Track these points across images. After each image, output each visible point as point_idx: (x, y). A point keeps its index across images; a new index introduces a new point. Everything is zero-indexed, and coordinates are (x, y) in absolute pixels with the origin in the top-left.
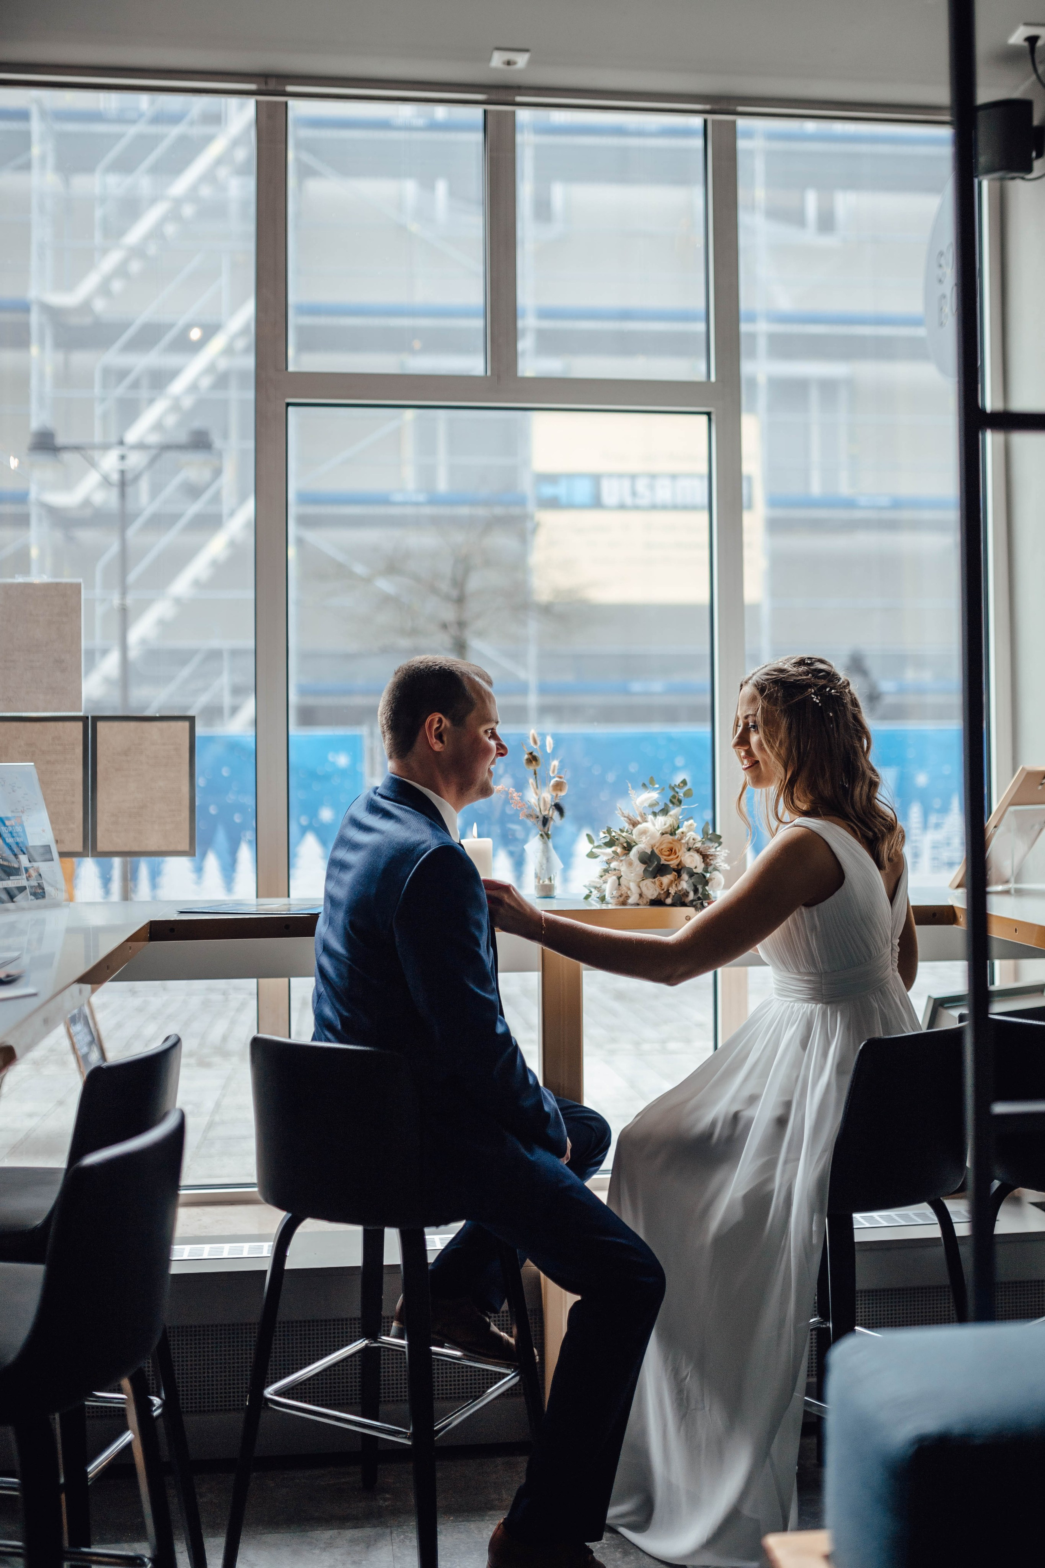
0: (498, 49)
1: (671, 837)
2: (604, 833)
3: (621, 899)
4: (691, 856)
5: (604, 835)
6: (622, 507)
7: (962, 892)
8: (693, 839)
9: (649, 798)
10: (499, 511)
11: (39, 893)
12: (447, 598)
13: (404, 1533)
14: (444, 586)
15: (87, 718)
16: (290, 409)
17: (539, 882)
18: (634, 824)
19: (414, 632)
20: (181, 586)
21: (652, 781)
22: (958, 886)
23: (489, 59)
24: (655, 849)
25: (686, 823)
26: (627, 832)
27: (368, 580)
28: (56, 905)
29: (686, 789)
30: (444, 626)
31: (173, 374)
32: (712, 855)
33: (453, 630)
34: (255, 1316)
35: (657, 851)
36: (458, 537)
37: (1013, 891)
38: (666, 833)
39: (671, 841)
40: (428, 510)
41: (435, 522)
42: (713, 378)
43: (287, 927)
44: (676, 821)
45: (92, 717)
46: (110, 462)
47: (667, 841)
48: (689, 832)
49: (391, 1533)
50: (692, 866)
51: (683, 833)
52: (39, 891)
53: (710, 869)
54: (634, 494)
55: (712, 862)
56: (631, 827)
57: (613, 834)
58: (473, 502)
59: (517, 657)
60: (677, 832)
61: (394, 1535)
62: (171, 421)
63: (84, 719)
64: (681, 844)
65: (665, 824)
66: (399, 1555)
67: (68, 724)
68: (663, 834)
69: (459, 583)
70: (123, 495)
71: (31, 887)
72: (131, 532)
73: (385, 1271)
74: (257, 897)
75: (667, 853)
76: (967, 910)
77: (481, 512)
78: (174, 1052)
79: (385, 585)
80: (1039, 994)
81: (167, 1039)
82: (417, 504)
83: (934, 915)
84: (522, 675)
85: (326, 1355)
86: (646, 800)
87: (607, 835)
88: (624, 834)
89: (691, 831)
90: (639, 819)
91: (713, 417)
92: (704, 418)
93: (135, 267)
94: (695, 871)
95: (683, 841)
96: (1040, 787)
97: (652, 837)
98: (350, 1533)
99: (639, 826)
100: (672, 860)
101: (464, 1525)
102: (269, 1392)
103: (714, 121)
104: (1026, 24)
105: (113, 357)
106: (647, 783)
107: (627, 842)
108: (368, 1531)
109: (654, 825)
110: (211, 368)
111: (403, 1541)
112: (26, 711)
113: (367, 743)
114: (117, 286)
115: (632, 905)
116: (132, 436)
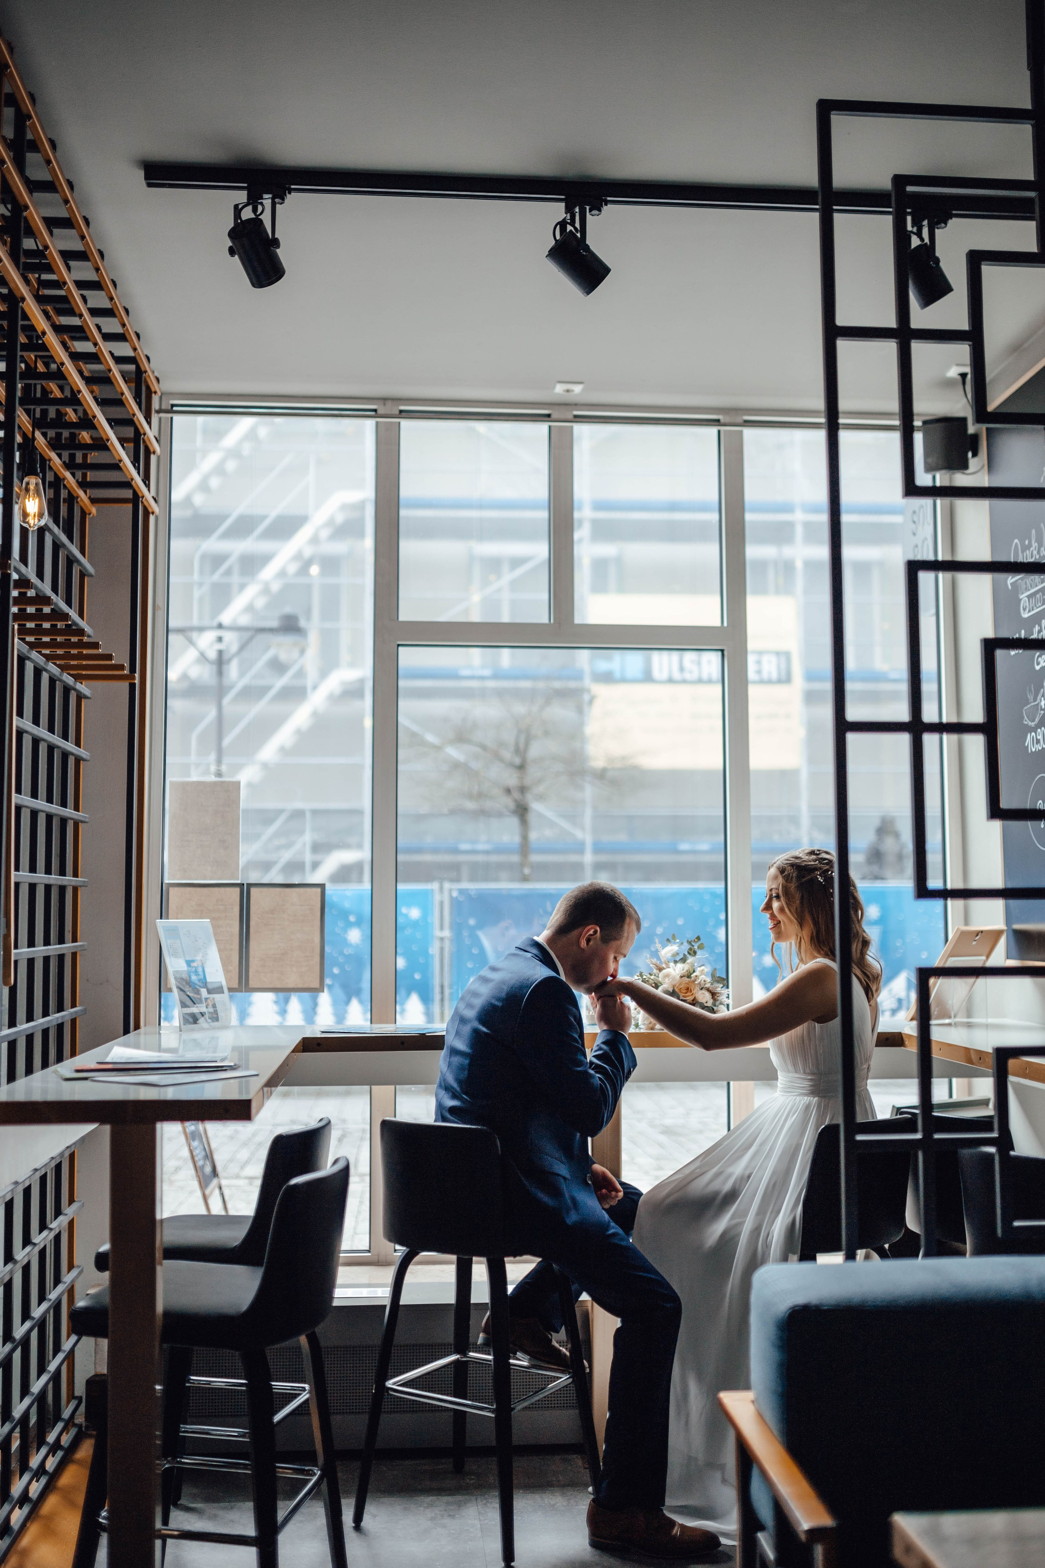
0: (560, 382)
1: (687, 979)
2: (638, 976)
3: (651, 1025)
4: (703, 993)
5: (637, 978)
6: (671, 681)
7: (914, 1023)
8: (704, 981)
9: (671, 950)
10: (557, 685)
11: (215, 1017)
12: (511, 765)
13: (486, 1499)
14: (507, 755)
15: (243, 884)
16: (400, 648)
17: (589, 1013)
18: (660, 969)
19: (480, 796)
20: (269, 752)
21: (674, 937)
22: (912, 1019)
23: (554, 388)
24: (675, 988)
25: (699, 969)
26: (655, 975)
27: (438, 748)
28: (226, 1027)
29: (699, 943)
30: (508, 791)
31: (265, 559)
32: (718, 993)
33: (516, 795)
34: (376, 1338)
35: (676, 990)
36: (520, 709)
37: (953, 1024)
38: (684, 976)
39: (687, 982)
40: (491, 684)
41: (500, 694)
42: (725, 624)
43: (403, 1043)
44: (692, 967)
45: (247, 884)
46: (206, 641)
47: (684, 982)
48: (701, 975)
49: (476, 1499)
50: (704, 1001)
51: (696, 976)
52: (215, 1016)
53: (717, 1003)
54: (682, 669)
55: (719, 998)
56: (658, 971)
57: (644, 977)
58: (534, 678)
59: (573, 818)
60: (692, 976)
61: (479, 1500)
62: (260, 603)
63: (241, 885)
64: (695, 984)
65: (683, 970)
66: (483, 1512)
67: (229, 889)
68: (681, 977)
69: (521, 751)
70: (220, 673)
71: (210, 1013)
72: (226, 701)
73: (472, 1308)
74: (371, 1023)
75: (685, 991)
76: (917, 1037)
77: (541, 685)
78: (327, 1128)
79: (454, 753)
80: (985, 1106)
81: (321, 1120)
82: (482, 678)
83: (887, 1039)
84: (579, 834)
85: (429, 1362)
86: (669, 952)
87: (640, 978)
88: (652, 977)
89: (703, 974)
90: (664, 966)
91: (726, 653)
92: (720, 653)
93: (231, 465)
94: (706, 1005)
95: (696, 982)
96: (974, 943)
97: (674, 979)
98: (446, 1499)
99: (664, 971)
100: (688, 996)
101: (530, 1496)
102: (390, 1384)
103: (725, 431)
104: (958, 365)
105: (213, 545)
106: (670, 939)
107: (655, 983)
108: (459, 1498)
109: (675, 970)
110: (298, 556)
111: (485, 1504)
112: (196, 879)
113: (437, 898)
114: (214, 482)
115: (658, 1030)
116: (226, 618)
